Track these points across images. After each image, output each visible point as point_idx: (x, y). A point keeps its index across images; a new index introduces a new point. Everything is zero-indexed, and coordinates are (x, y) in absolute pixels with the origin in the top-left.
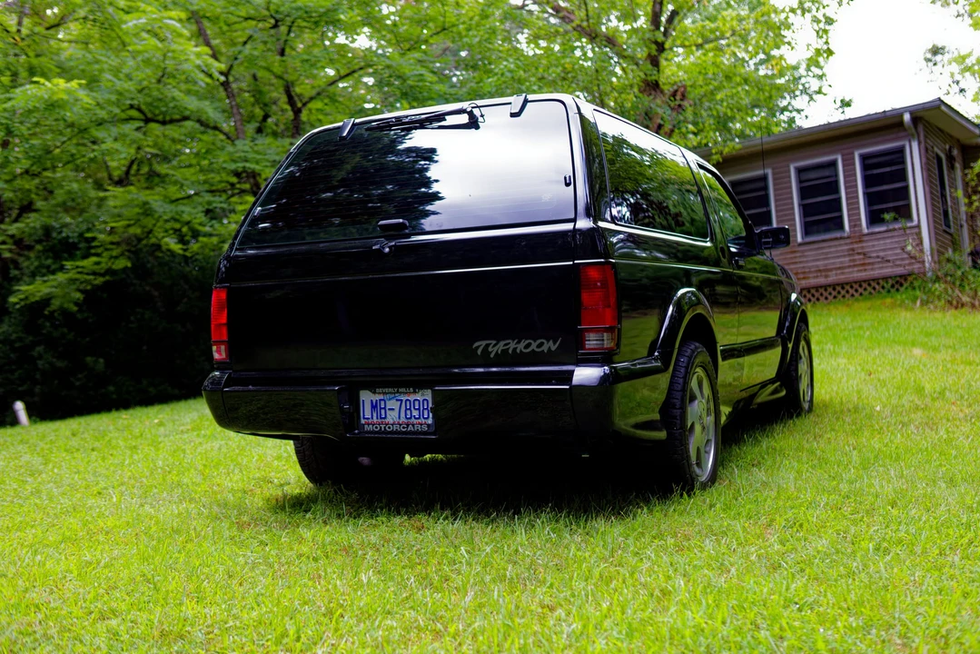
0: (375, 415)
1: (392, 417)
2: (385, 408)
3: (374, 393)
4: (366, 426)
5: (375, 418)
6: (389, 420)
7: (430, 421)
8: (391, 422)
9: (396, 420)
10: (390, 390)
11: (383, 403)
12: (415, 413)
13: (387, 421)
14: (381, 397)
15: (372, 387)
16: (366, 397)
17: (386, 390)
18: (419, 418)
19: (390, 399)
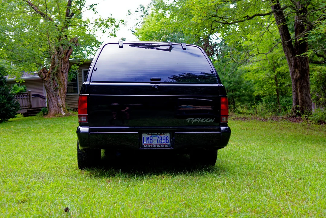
0: (148, 142)
1: (154, 142)
2: (152, 140)
3: (148, 134)
4: (145, 146)
5: (148, 143)
6: (153, 143)
7: (169, 144)
8: (154, 144)
9: (156, 143)
10: (155, 133)
11: (151, 138)
12: (163, 141)
13: (152, 144)
14: (151, 136)
15: (147, 132)
16: (145, 136)
17: (153, 133)
18: (165, 143)
19: (154, 137)
